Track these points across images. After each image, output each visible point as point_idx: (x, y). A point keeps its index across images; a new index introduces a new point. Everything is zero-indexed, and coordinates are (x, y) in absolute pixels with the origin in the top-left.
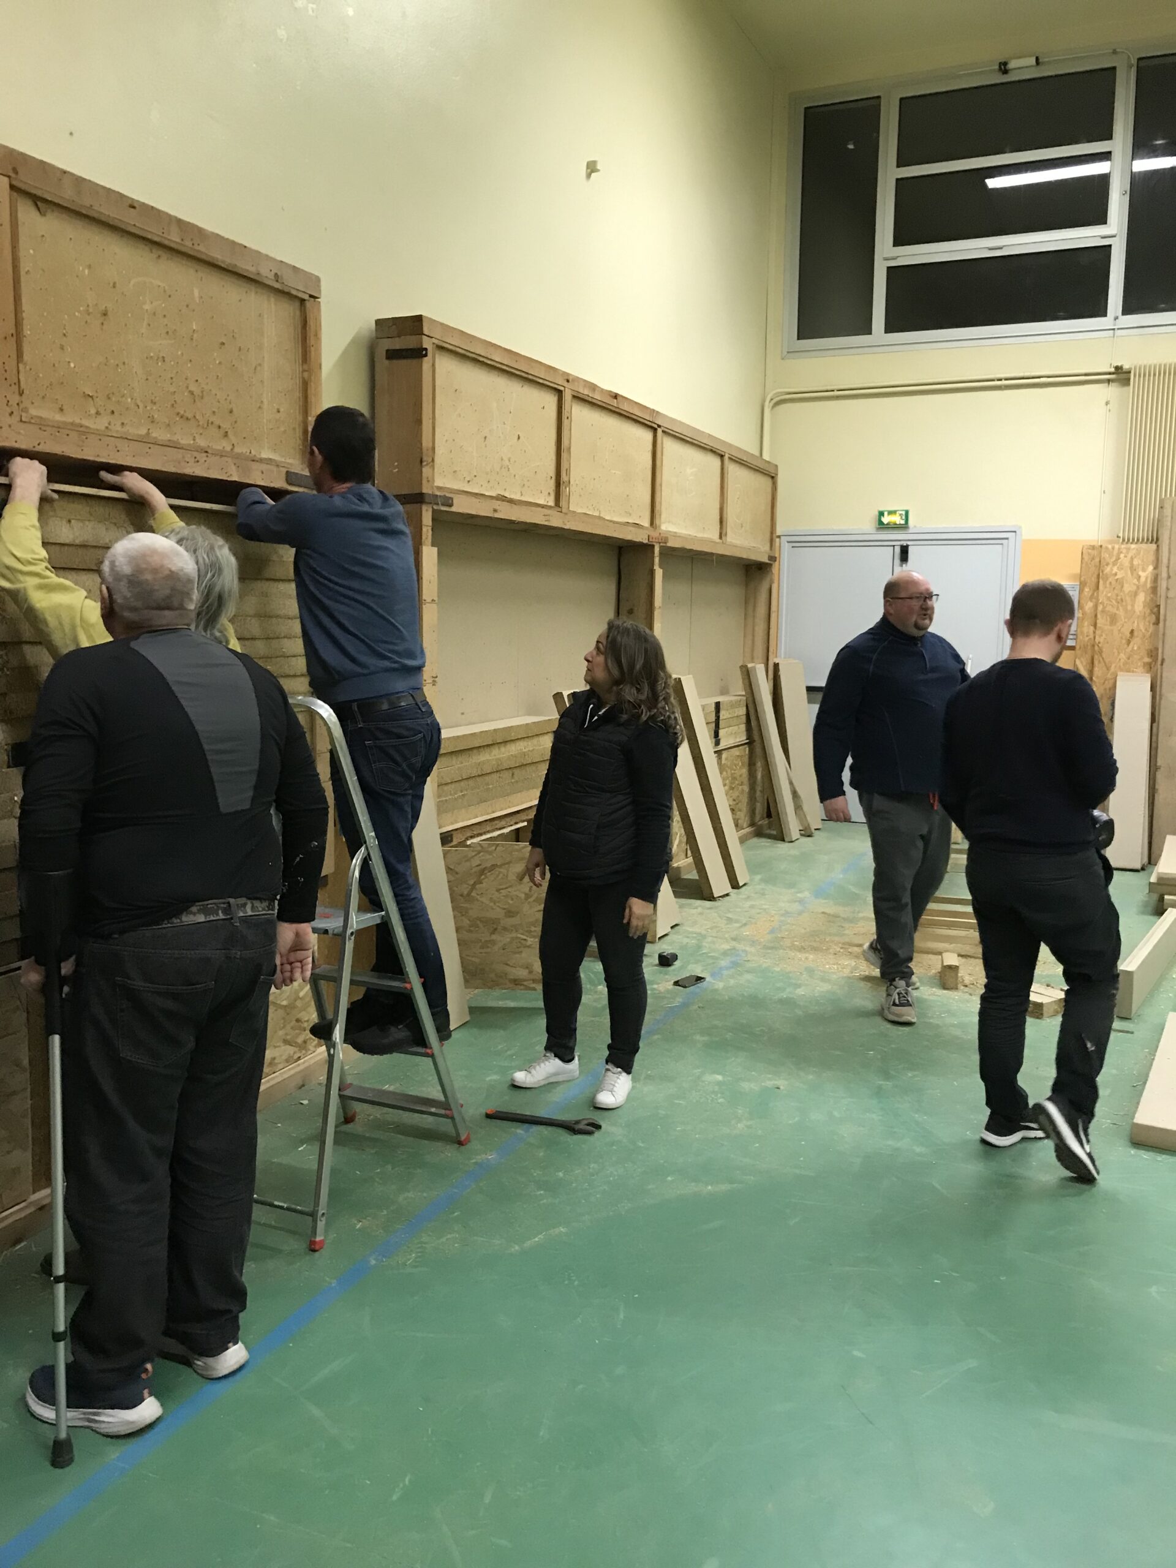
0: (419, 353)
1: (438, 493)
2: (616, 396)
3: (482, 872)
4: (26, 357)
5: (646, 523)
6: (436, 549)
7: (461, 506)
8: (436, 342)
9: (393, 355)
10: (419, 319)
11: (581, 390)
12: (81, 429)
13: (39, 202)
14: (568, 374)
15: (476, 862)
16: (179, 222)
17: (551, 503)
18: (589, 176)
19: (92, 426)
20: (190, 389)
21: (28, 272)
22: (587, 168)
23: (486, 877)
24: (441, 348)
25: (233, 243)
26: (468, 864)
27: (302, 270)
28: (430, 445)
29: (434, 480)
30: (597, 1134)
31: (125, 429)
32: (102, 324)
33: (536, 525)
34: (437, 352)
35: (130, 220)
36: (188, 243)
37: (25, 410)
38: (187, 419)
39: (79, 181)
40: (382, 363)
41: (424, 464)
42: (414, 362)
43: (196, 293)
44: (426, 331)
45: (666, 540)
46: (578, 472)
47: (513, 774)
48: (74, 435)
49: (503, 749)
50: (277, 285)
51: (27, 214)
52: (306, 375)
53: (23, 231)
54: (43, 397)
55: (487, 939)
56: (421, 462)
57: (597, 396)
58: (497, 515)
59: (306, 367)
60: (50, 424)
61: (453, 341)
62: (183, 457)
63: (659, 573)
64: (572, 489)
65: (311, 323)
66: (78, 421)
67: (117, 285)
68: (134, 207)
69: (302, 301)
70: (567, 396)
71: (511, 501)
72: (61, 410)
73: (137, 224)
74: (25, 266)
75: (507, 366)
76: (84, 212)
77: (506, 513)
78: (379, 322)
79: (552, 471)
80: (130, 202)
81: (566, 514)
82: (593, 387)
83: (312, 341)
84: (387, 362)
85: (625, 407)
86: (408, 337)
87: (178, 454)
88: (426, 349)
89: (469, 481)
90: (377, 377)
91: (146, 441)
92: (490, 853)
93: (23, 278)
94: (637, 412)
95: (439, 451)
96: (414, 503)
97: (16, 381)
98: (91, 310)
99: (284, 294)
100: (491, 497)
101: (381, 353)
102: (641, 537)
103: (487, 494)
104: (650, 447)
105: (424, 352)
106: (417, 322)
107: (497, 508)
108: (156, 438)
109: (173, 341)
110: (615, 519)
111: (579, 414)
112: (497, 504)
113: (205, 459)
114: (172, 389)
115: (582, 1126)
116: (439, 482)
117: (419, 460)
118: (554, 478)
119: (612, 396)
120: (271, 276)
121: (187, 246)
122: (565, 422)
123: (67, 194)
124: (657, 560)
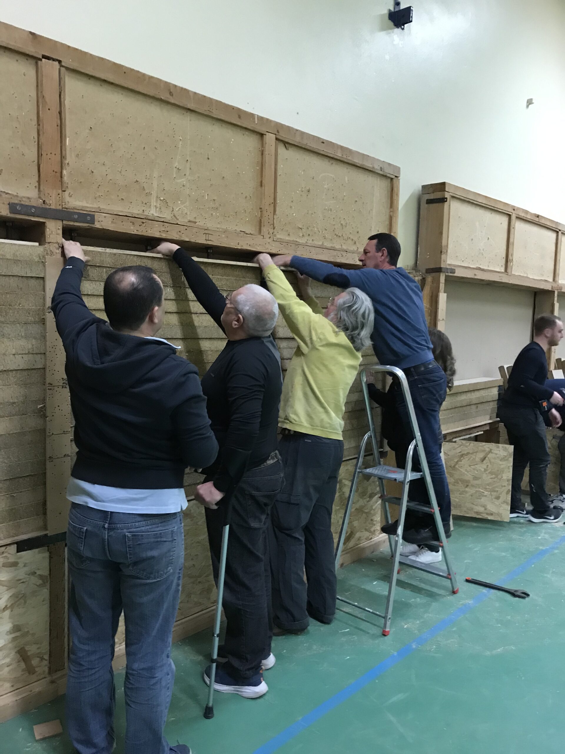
0: (443, 200)
1: (448, 267)
2: (538, 216)
3: (462, 456)
4: (277, 212)
5: (551, 280)
6: (446, 294)
7: (459, 273)
8: (451, 194)
9: (430, 202)
10: (444, 184)
11: (520, 214)
12: (296, 243)
13: (286, 144)
14: (514, 206)
15: (459, 450)
16: (342, 147)
17: (503, 270)
18: (528, 106)
19: (301, 241)
20: (341, 223)
21: (280, 175)
22: (527, 103)
23: (464, 459)
24: (453, 197)
25: (364, 155)
26: (455, 451)
27: (393, 165)
28: (446, 244)
29: (447, 262)
30: (527, 599)
31: (313, 242)
32: (307, 195)
33: (494, 282)
34: (452, 199)
35: (321, 148)
36: (345, 156)
37: (275, 235)
38: (339, 237)
39: (303, 133)
40: (424, 205)
41: (443, 253)
42: (441, 204)
43: (346, 179)
44: (447, 190)
45: (561, 288)
46: (517, 254)
47: (477, 407)
48: (293, 245)
49: (473, 394)
50: (381, 173)
51: (282, 149)
52: (391, 213)
53: (279, 157)
54: (282, 230)
55: (463, 490)
56: (441, 252)
57: (529, 217)
58: (476, 277)
59: (391, 210)
60: (284, 241)
61: (459, 194)
62: (337, 254)
63: (557, 306)
64: (514, 263)
65: (395, 189)
66: (295, 239)
67: (314, 178)
68: (323, 143)
69: (392, 179)
70: (513, 217)
71: (483, 270)
72: (289, 235)
73: (325, 150)
74: (279, 172)
75: (485, 204)
76: (304, 147)
77: (480, 276)
78: (424, 187)
79: (504, 255)
80: (322, 141)
81: (510, 275)
82: (527, 212)
83: (395, 197)
84: (427, 205)
85: (543, 221)
86: (438, 193)
87: (335, 253)
88: (446, 198)
89: (463, 261)
90: (421, 213)
91: (322, 247)
92: (467, 447)
93: (278, 177)
94: (548, 223)
95: (450, 246)
96: (436, 272)
97: (273, 223)
98: (303, 190)
99: (384, 176)
100: (474, 268)
101: (424, 201)
102: (548, 287)
103: (471, 266)
104: (554, 241)
105: (445, 200)
106: (442, 186)
107: (476, 273)
108: (326, 246)
109: (335, 201)
110: (535, 278)
111: (519, 226)
112: (477, 272)
113: (346, 254)
114: (334, 223)
115: (518, 594)
116: (449, 262)
117: (440, 252)
118: (505, 258)
119: (535, 216)
120: (379, 168)
121: (345, 158)
122: (512, 230)
123: (297, 140)
124: (556, 299)
